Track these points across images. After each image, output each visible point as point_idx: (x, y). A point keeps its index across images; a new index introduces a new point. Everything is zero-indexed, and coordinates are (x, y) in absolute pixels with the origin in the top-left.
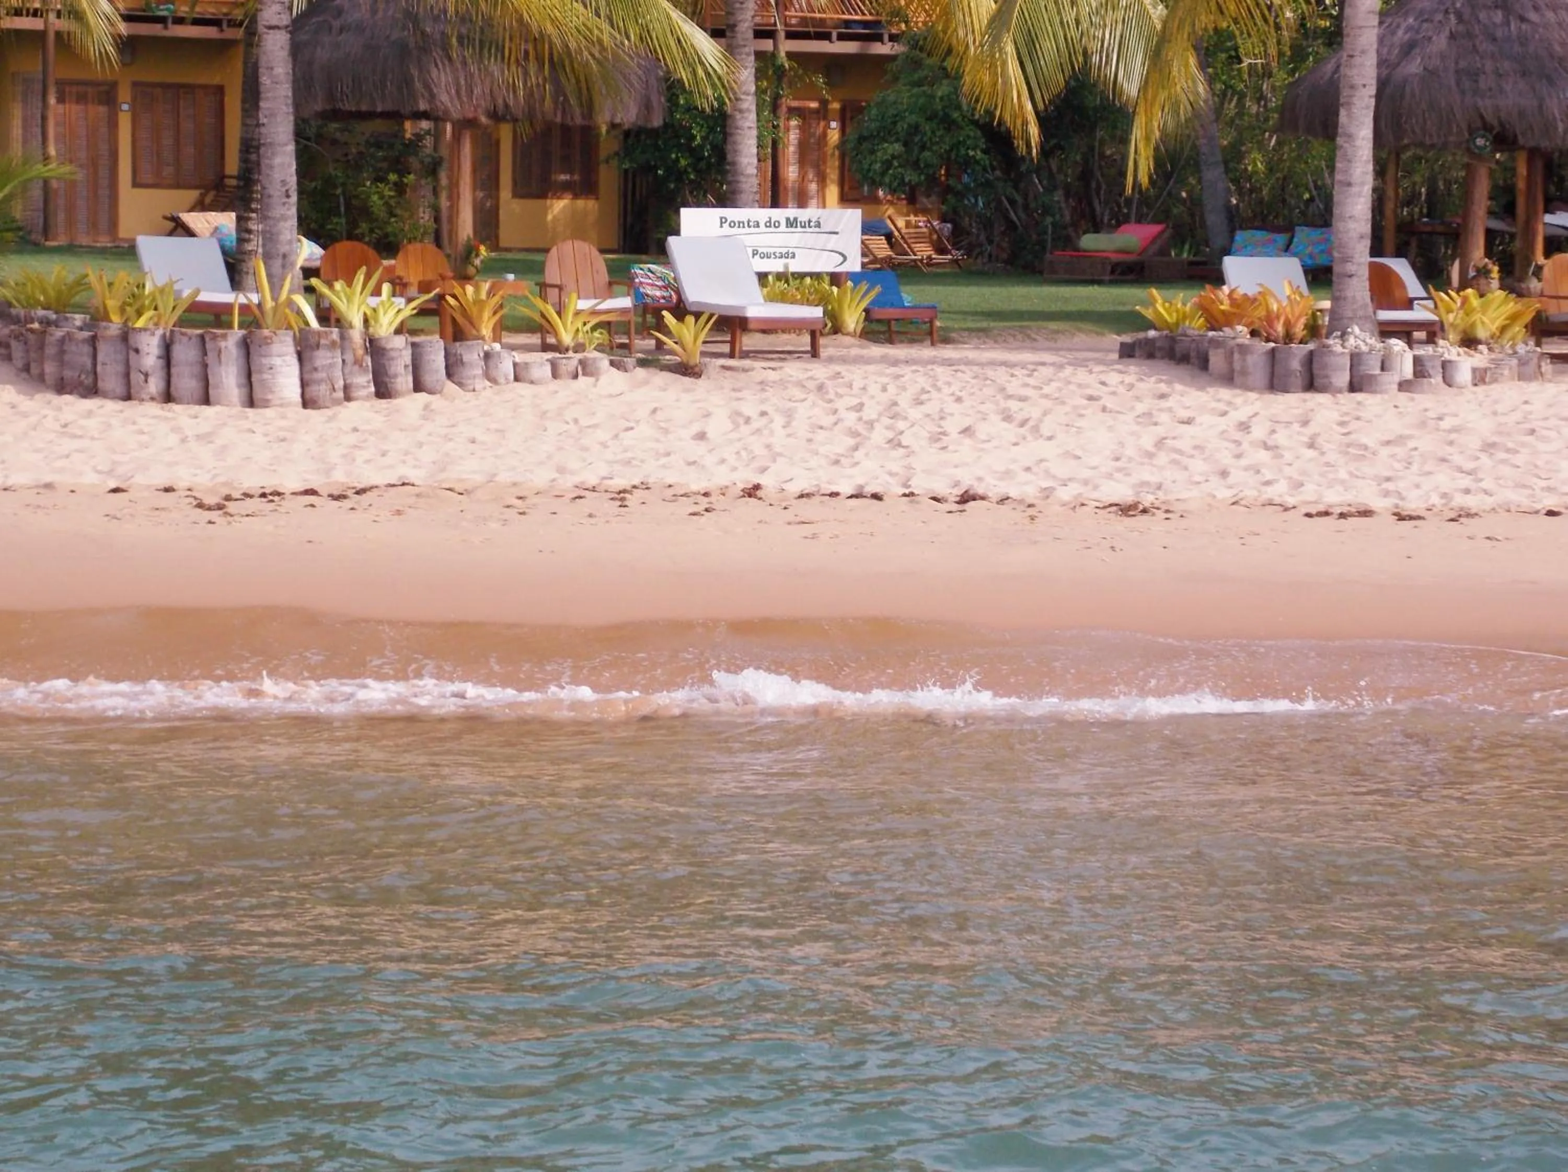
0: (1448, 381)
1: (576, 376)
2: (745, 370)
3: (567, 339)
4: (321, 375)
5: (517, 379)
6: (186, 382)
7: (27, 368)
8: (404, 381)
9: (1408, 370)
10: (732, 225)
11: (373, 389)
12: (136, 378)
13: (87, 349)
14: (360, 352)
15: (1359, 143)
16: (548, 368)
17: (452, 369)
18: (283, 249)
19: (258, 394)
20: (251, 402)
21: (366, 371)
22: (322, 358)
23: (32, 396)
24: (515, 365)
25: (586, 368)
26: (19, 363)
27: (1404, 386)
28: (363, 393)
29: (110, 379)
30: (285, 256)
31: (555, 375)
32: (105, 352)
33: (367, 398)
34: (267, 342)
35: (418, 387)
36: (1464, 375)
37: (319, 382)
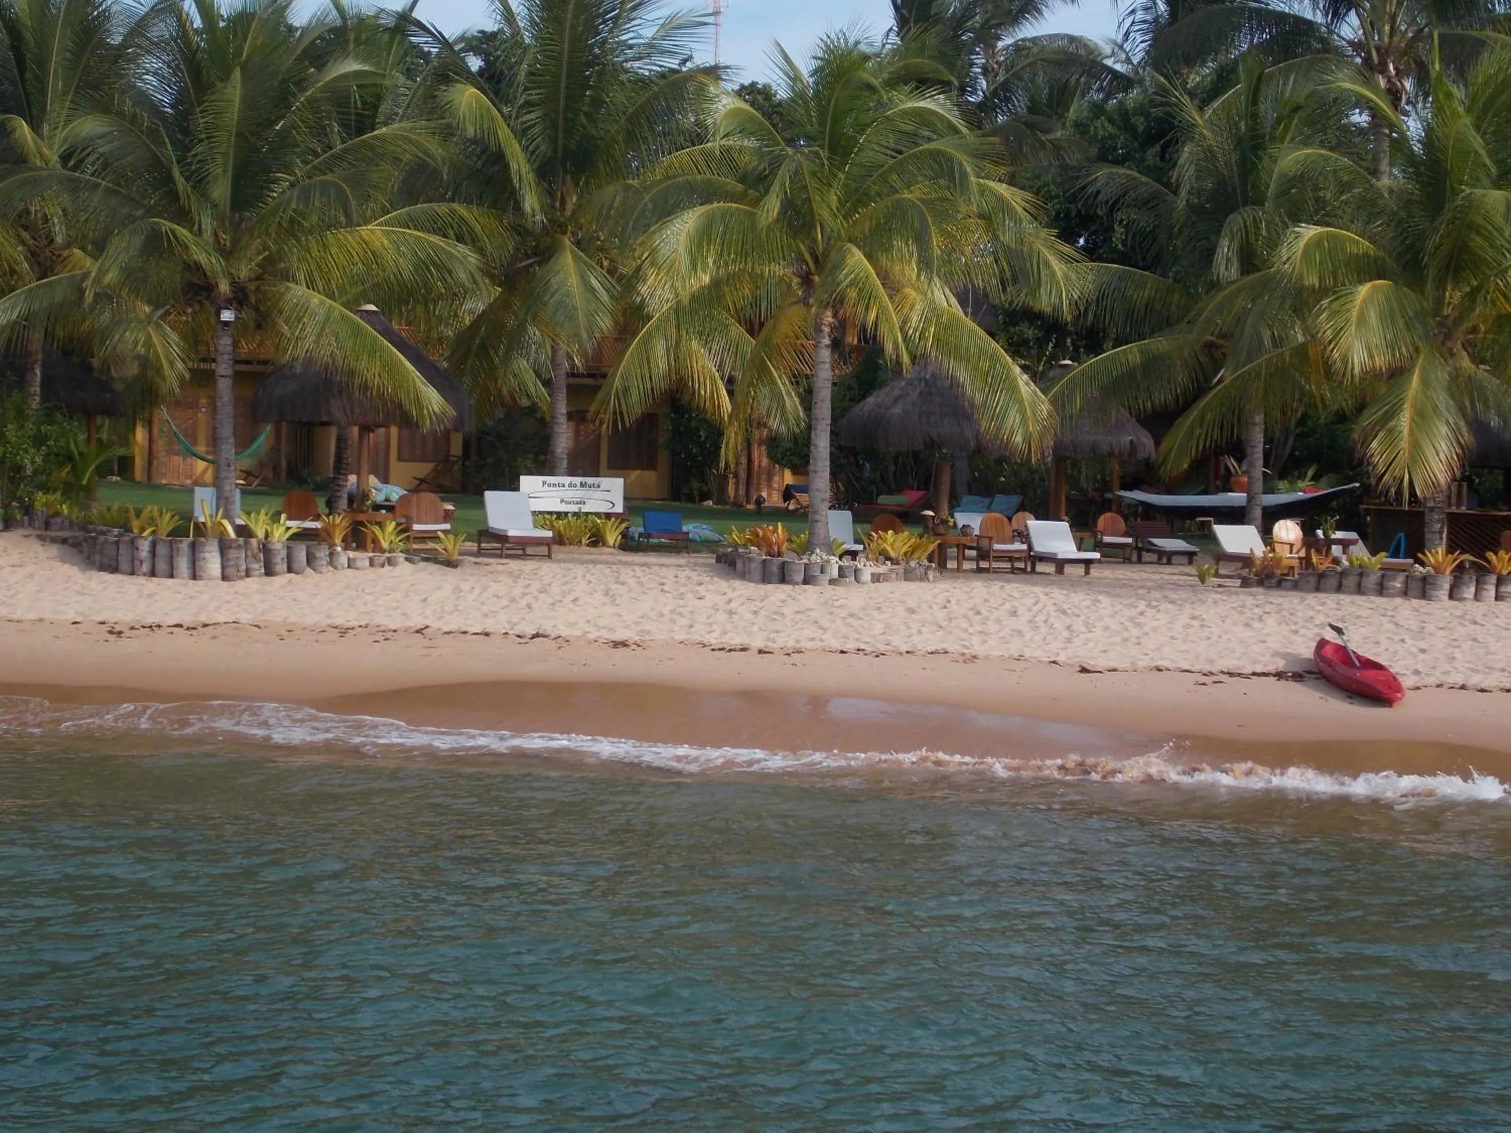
0: (857, 580)
1: (383, 566)
2: (487, 565)
3: (385, 545)
4: (231, 563)
5: (349, 567)
6: (162, 566)
7: (88, 557)
8: (282, 566)
9: (835, 573)
10: (549, 485)
11: (263, 571)
12: (137, 563)
13: (113, 547)
14: (256, 551)
15: (820, 449)
16: (367, 563)
17: (311, 560)
18: (226, 495)
19: (198, 573)
20: (194, 577)
21: (259, 561)
22: (232, 554)
23: (84, 571)
24: (349, 559)
25: (390, 562)
26: (86, 555)
27: (832, 582)
28: (256, 573)
29: (124, 565)
30: (227, 499)
31: (372, 564)
32: (123, 549)
33: (260, 576)
34: (203, 545)
35: (290, 570)
36: (866, 576)
37: (231, 566)
